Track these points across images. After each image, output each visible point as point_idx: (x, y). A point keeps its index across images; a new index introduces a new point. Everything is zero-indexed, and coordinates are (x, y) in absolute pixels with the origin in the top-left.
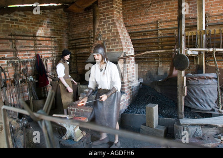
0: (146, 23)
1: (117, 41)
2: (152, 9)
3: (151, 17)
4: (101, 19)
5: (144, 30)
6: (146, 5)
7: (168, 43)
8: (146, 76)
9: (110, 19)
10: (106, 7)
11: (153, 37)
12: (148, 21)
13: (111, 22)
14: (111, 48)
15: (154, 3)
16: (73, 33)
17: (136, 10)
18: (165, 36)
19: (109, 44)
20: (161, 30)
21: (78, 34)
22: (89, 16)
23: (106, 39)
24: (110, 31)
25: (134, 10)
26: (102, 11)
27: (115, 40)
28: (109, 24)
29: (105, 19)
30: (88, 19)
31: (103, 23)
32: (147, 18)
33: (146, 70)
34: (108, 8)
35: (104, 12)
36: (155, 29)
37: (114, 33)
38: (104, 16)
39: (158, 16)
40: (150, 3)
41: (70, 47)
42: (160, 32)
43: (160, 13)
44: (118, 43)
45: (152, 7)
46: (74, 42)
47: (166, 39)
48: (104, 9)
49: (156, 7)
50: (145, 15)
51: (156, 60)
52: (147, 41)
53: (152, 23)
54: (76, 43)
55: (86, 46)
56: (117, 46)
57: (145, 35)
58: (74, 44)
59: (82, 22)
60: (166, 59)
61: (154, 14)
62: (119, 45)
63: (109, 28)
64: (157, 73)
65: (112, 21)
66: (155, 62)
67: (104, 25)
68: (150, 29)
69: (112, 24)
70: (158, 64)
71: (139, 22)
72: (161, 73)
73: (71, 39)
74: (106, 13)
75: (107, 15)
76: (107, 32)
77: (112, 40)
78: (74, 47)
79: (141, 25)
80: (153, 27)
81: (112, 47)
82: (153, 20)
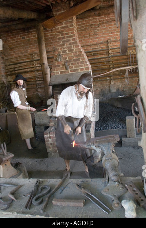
0: (96, 43)
1: (81, 60)
2: (101, 30)
3: (100, 37)
4: (59, 39)
5: (94, 50)
6: (94, 25)
7: (118, 61)
8: (100, 94)
9: (71, 39)
10: (64, 25)
11: (103, 56)
12: (98, 41)
13: (71, 41)
14: (74, 69)
15: (103, 23)
16: (9, 57)
17: (84, 30)
18: (115, 55)
19: (72, 64)
20: (112, 49)
21: (17, 57)
22: (29, 37)
23: (67, 59)
24: (72, 50)
25: (82, 30)
26: (60, 29)
27: (79, 59)
28: (70, 44)
29: (64, 38)
30: (29, 40)
31: (62, 43)
32: (96, 38)
33: (99, 89)
34: (67, 27)
35: (63, 31)
36: (105, 49)
37: (76, 52)
38: (62, 35)
39: (108, 37)
40: (98, 23)
41: (7, 73)
42: (110, 52)
43: (109, 33)
44: (82, 62)
45: (100, 28)
46: (13, 67)
47: (116, 58)
48: (62, 28)
49: (105, 27)
50: (94, 35)
51: (108, 78)
52: (98, 61)
53: (102, 43)
54: (14, 68)
55: (29, 70)
56: (81, 66)
57: (95, 55)
58: (13, 70)
59: (21, 43)
60: (117, 77)
61: (103, 34)
62: (83, 64)
63: (70, 47)
64: (110, 90)
65: (73, 40)
66: (107, 80)
67: (63, 45)
68: (101, 49)
69: (73, 43)
70: (111, 82)
71: (88, 42)
72: (114, 90)
73: (8, 63)
74: (65, 32)
75: (67, 34)
76: (67, 52)
77: (75, 60)
78: (13, 72)
79: (91, 45)
80: (103, 46)
81: (76, 67)
82: (102, 40)
